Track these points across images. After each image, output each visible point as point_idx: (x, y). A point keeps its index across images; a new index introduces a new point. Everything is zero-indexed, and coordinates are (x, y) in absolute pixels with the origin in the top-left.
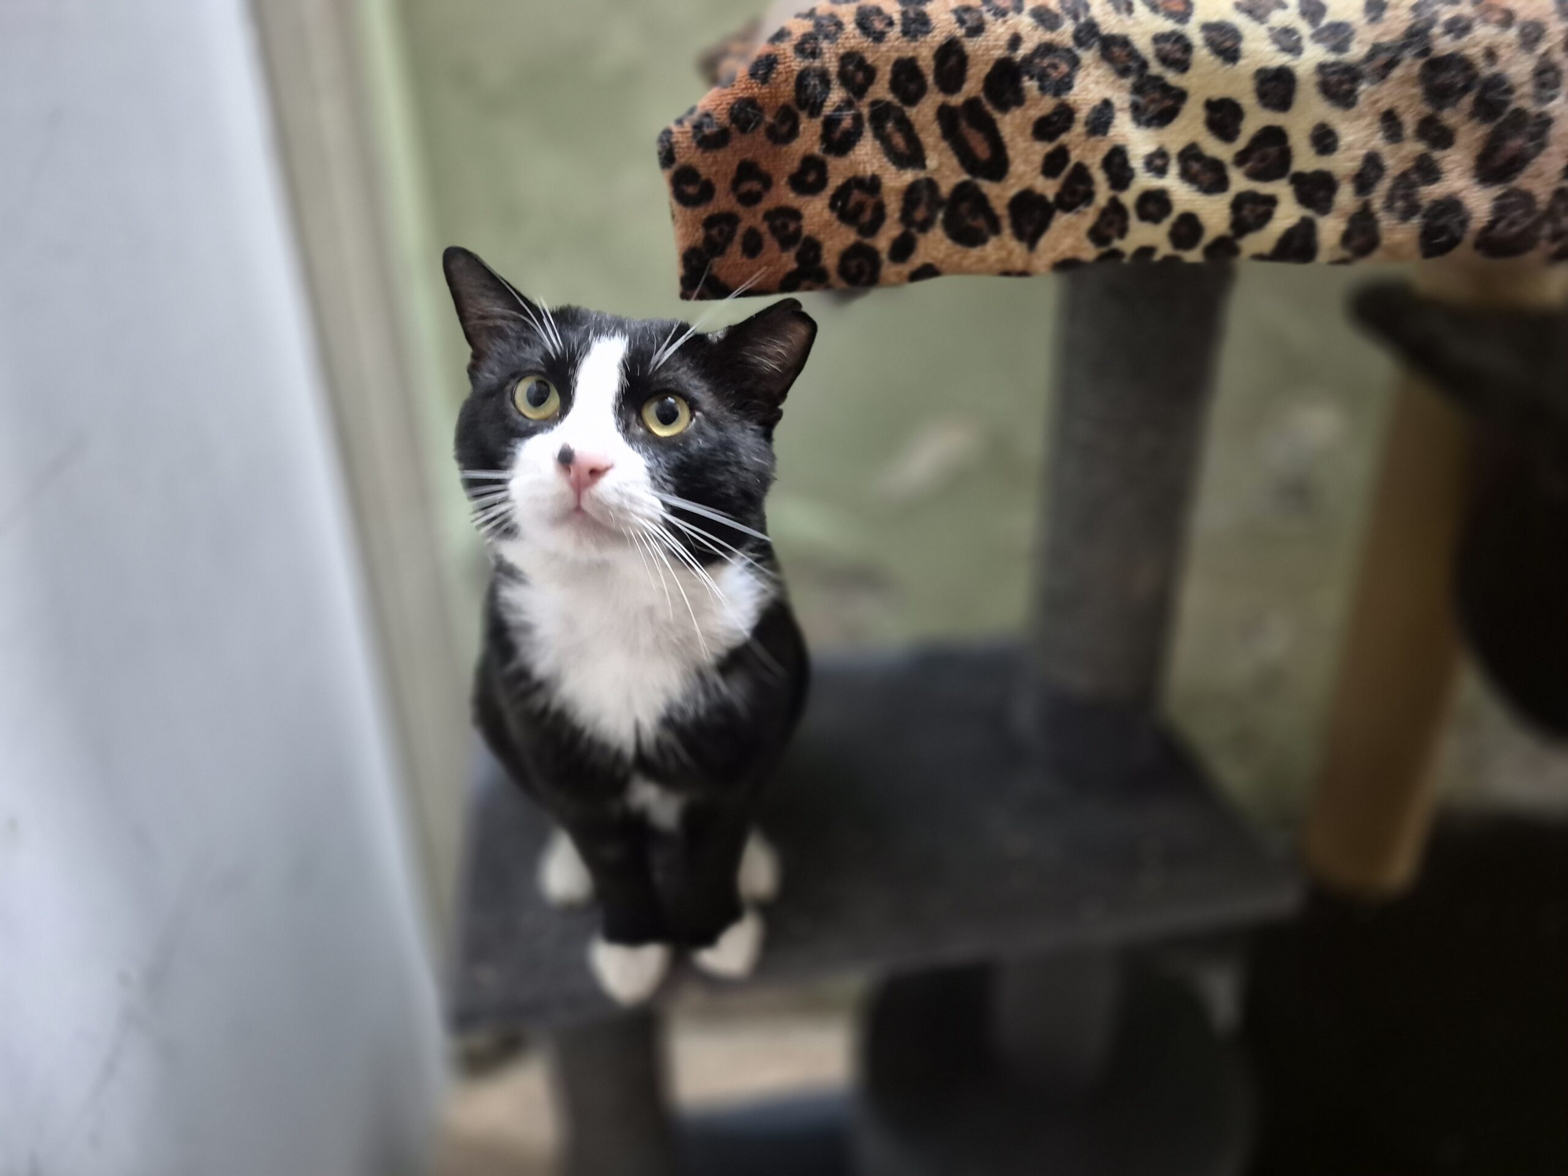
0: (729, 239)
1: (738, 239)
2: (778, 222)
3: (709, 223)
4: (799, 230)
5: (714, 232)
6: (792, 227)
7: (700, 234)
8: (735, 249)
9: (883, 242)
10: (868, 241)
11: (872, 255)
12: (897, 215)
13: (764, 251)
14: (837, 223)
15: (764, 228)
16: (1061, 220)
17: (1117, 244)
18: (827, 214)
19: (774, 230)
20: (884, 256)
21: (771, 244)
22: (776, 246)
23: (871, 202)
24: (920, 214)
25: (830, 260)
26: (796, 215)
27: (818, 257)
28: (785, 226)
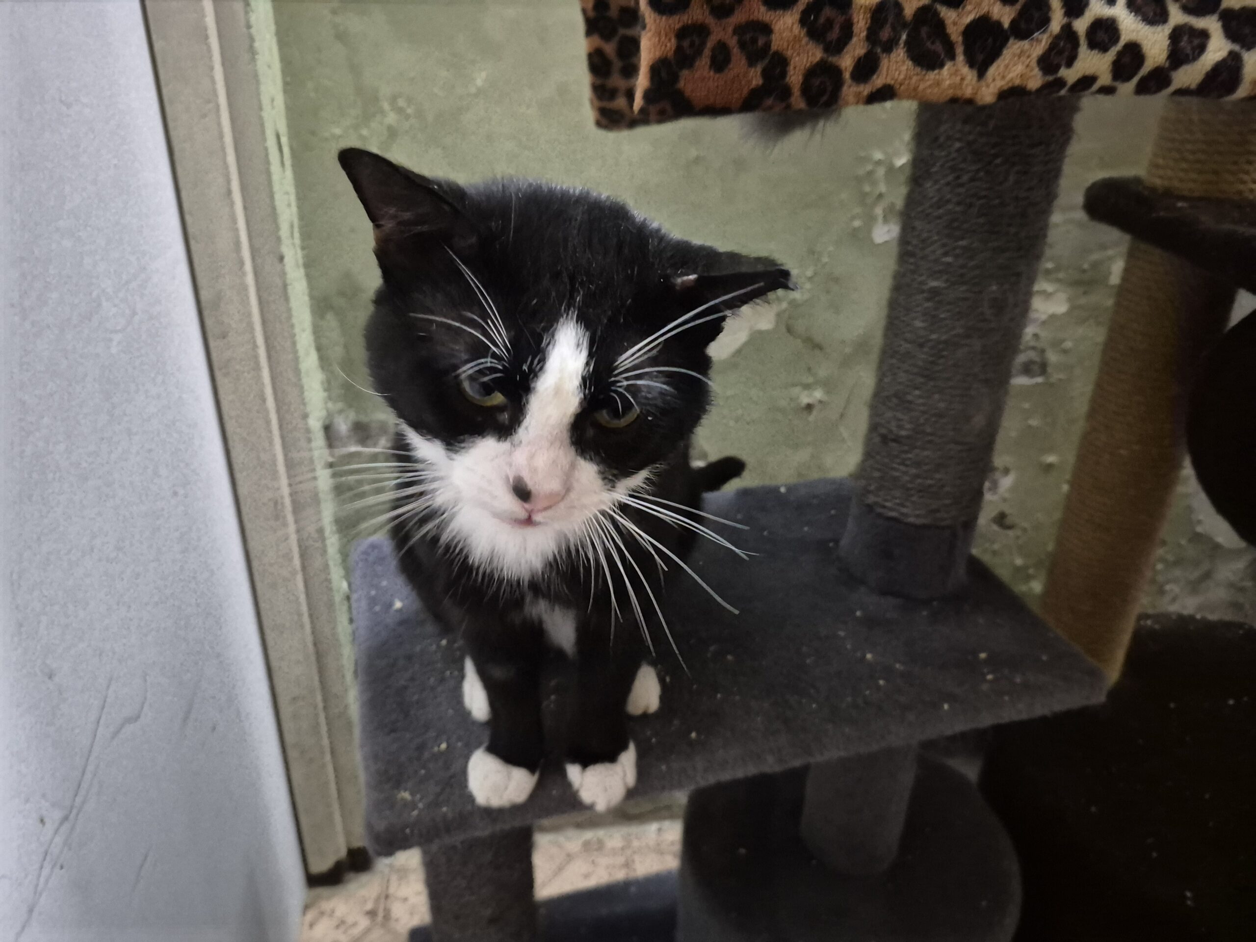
0: (699, 52)
1: (707, 52)
2: (748, 37)
3: (682, 34)
4: (768, 45)
5: (686, 44)
6: (761, 42)
7: (672, 44)
8: (703, 62)
9: (847, 62)
10: (833, 59)
11: (835, 73)
12: (864, 34)
13: (731, 66)
14: (805, 40)
15: (733, 42)
16: (1014, 47)
17: (1063, 72)
18: (797, 29)
19: (742, 45)
20: (847, 75)
21: (738, 61)
22: (744, 61)
23: (840, 19)
24: (885, 34)
25: (795, 78)
26: (766, 29)
27: (784, 74)
28: (754, 41)
